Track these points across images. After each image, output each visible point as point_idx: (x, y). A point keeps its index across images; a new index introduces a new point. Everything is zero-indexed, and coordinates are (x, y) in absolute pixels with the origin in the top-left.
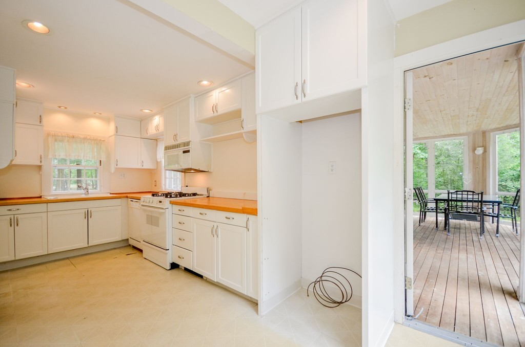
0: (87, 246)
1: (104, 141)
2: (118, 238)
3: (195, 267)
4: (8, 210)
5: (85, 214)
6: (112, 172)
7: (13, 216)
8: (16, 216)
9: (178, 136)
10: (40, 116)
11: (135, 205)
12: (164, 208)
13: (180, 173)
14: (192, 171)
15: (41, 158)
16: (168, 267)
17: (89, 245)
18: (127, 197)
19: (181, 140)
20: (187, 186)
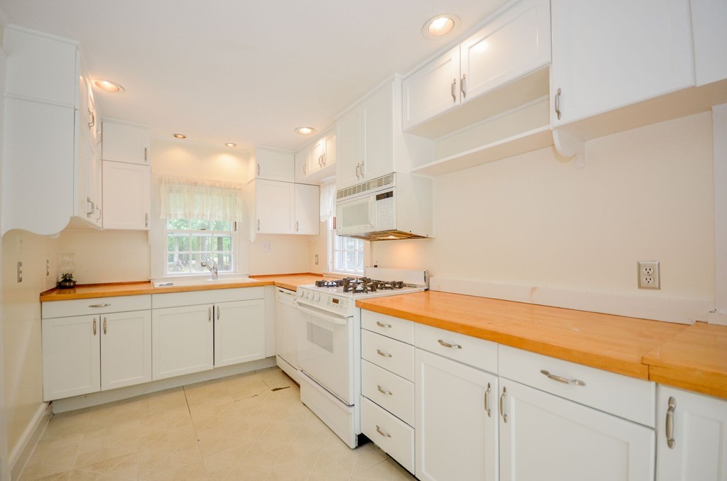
0: (211, 367)
1: (240, 189)
2: (260, 355)
3: (423, 471)
4: (90, 306)
5: (210, 313)
6: (252, 241)
7: (99, 316)
8: (103, 317)
9: (365, 167)
10: (146, 150)
11: (286, 298)
12: (346, 316)
13: (362, 241)
14: (391, 237)
15: (146, 218)
16: (353, 443)
17: (216, 366)
18: (274, 284)
19: (370, 174)
20: (376, 266)
